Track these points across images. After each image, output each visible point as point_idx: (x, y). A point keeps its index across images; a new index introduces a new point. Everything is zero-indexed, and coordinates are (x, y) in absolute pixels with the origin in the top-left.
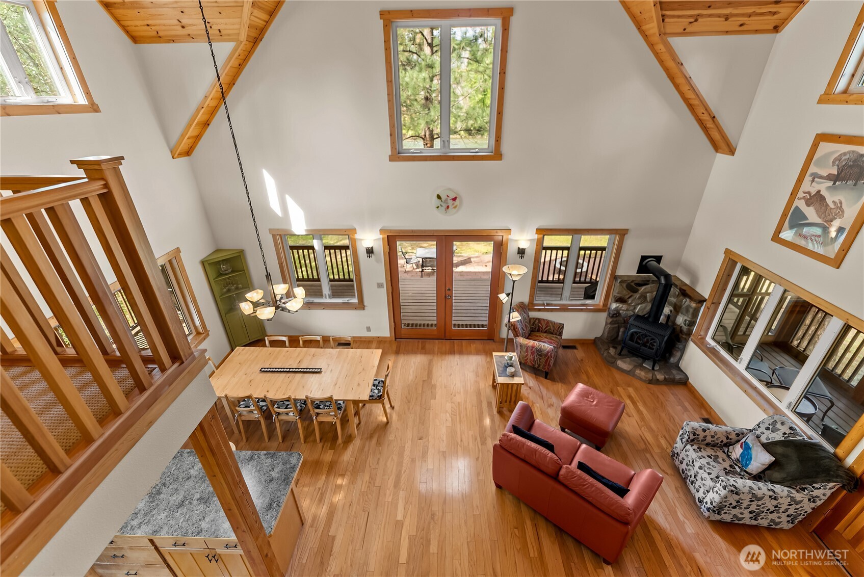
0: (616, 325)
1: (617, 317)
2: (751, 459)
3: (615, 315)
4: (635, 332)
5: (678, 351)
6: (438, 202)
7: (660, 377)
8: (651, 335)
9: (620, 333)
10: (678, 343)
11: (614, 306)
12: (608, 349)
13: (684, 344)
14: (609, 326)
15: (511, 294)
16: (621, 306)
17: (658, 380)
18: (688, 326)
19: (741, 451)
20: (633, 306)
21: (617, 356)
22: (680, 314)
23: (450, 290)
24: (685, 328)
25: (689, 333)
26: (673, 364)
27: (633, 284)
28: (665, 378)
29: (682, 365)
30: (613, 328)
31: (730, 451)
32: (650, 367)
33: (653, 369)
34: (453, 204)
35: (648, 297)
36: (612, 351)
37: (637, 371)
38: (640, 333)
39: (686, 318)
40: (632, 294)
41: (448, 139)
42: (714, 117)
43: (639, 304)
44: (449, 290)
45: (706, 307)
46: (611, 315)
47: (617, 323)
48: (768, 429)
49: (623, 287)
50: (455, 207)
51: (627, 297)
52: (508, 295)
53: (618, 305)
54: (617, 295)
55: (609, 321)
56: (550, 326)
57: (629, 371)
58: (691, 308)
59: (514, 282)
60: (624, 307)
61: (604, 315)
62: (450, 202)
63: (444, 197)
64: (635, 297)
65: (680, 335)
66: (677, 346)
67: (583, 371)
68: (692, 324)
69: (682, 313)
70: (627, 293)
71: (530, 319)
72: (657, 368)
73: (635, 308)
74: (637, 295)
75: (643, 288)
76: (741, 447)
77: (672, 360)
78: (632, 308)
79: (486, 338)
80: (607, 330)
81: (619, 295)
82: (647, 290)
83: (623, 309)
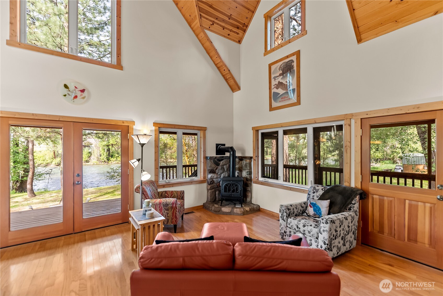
0: (213, 190)
1: (212, 183)
2: (320, 208)
3: (211, 182)
4: (226, 185)
5: (249, 193)
6: (65, 91)
7: (247, 209)
8: (235, 183)
9: (217, 195)
10: (247, 188)
11: (210, 176)
12: (214, 205)
13: (250, 187)
14: (210, 191)
15: (141, 159)
16: (213, 175)
17: (247, 211)
18: (249, 175)
19: (312, 209)
20: (219, 175)
21: (220, 207)
22: (243, 171)
23: (80, 175)
24: (248, 177)
25: (251, 180)
26: (249, 202)
27: (216, 160)
28: (250, 209)
29: (254, 201)
30: (213, 192)
31: (307, 213)
32: (240, 206)
33: (242, 206)
34: (81, 95)
35: (225, 168)
36: (216, 206)
37: (234, 210)
38: (229, 184)
39: (247, 171)
40: (217, 167)
41: (76, 48)
42: (229, 70)
43: (222, 173)
44: (78, 175)
45: (254, 160)
46: (209, 183)
47: (214, 188)
48: (314, 193)
49: (212, 162)
50: (84, 98)
51: (215, 169)
52: (139, 160)
53: (212, 175)
54: (209, 168)
55: (209, 187)
56: (174, 194)
57: (230, 212)
58: (248, 163)
59: (142, 145)
60: (214, 176)
61: (205, 185)
62: (79, 94)
63: (72, 87)
64: (219, 168)
65: (247, 182)
66: (248, 190)
67: (203, 221)
68: (250, 173)
69: (244, 170)
70: (215, 166)
71: (158, 193)
72: (243, 206)
73: (220, 176)
74: (220, 167)
75: (222, 162)
76: (311, 207)
77: (248, 200)
78: (219, 176)
79: (120, 222)
80: (209, 194)
81: (211, 168)
82: (223, 164)
83: (215, 177)
